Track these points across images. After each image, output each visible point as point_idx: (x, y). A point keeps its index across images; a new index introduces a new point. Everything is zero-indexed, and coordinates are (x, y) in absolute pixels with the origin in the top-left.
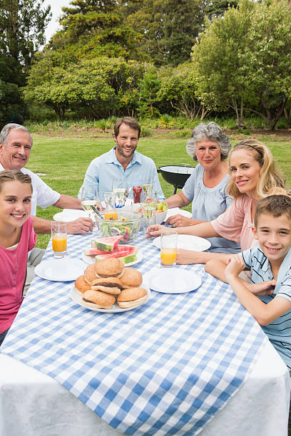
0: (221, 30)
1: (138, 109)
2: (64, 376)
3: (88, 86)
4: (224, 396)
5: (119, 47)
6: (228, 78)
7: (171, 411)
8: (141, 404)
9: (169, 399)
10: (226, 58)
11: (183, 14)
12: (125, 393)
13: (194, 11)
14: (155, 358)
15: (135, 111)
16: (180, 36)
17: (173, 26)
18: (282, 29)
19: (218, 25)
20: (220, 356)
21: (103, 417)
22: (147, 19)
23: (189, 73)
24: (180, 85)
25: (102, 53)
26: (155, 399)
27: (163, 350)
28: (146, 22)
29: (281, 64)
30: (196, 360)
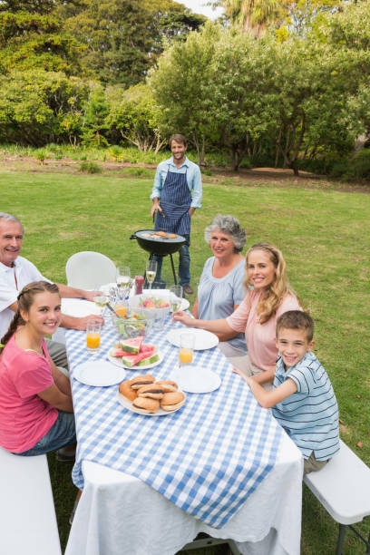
0: (183, 57)
1: (81, 136)
2: (145, 475)
3: (20, 105)
4: (260, 479)
5: (57, 59)
6: (189, 111)
7: (224, 494)
8: (203, 491)
9: (222, 485)
10: (188, 89)
11: (133, 24)
12: (191, 483)
13: (147, 22)
14: (207, 454)
15: (78, 138)
16: (130, 50)
17: (122, 37)
18: (248, 63)
19: (179, 51)
20: (253, 449)
21: (177, 503)
22: (90, 25)
23: (142, 98)
24: (133, 112)
25: (38, 64)
26: (213, 486)
27: (210, 446)
28: (90, 29)
29: (247, 100)
30: (237, 453)
